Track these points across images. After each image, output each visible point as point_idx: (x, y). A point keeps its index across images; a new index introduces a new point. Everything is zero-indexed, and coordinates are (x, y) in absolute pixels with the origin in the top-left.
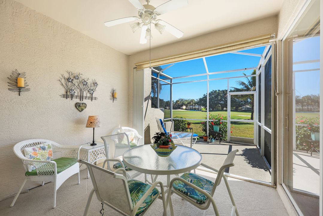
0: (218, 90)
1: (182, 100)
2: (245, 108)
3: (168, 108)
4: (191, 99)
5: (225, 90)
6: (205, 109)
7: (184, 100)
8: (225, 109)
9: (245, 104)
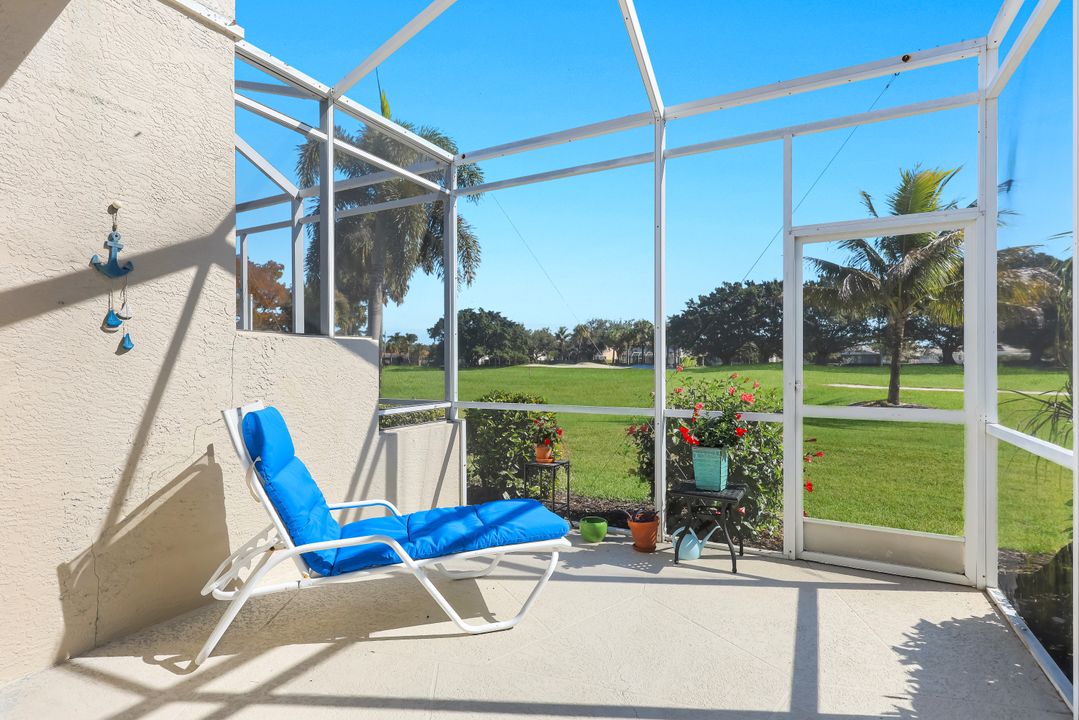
0: (748, 283)
1: (601, 324)
2: (856, 356)
3: (543, 358)
4: (637, 320)
5: (776, 281)
6: (695, 362)
7: (608, 325)
8: (774, 359)
9: (854, 338)
